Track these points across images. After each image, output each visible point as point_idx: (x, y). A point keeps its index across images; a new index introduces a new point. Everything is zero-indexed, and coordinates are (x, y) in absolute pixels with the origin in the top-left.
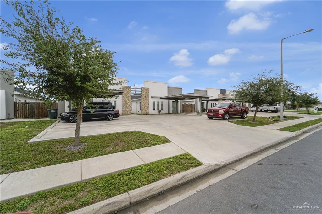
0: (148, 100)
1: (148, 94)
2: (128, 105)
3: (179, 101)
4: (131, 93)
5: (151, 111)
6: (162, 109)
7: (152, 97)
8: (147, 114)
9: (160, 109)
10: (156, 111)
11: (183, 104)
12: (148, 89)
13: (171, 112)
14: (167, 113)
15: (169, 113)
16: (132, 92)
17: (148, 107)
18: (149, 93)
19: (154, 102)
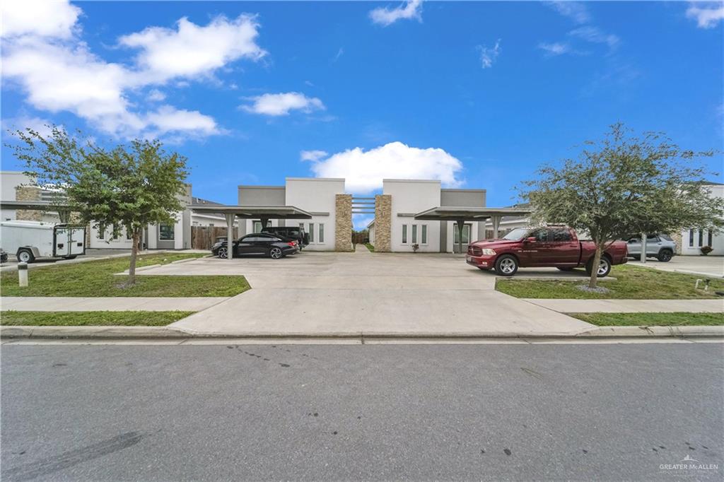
0: (389, 221)
1: (390, 209)
2: (344, 233)
3: (475, 224)
4: (353, 208)
5: (396, 243)
6: (424, 241)
7: (400, 215)
8: (387, 251)
9: (419, 241)
10: (409, 247)
11: (486, 231)
12: (389, 197)
13: (450, 248)
14: (438, 250)
15: (443, 250)
16: (353, 206)
17: (388, 237)
18: (392, 207)
19: (405, 227)
